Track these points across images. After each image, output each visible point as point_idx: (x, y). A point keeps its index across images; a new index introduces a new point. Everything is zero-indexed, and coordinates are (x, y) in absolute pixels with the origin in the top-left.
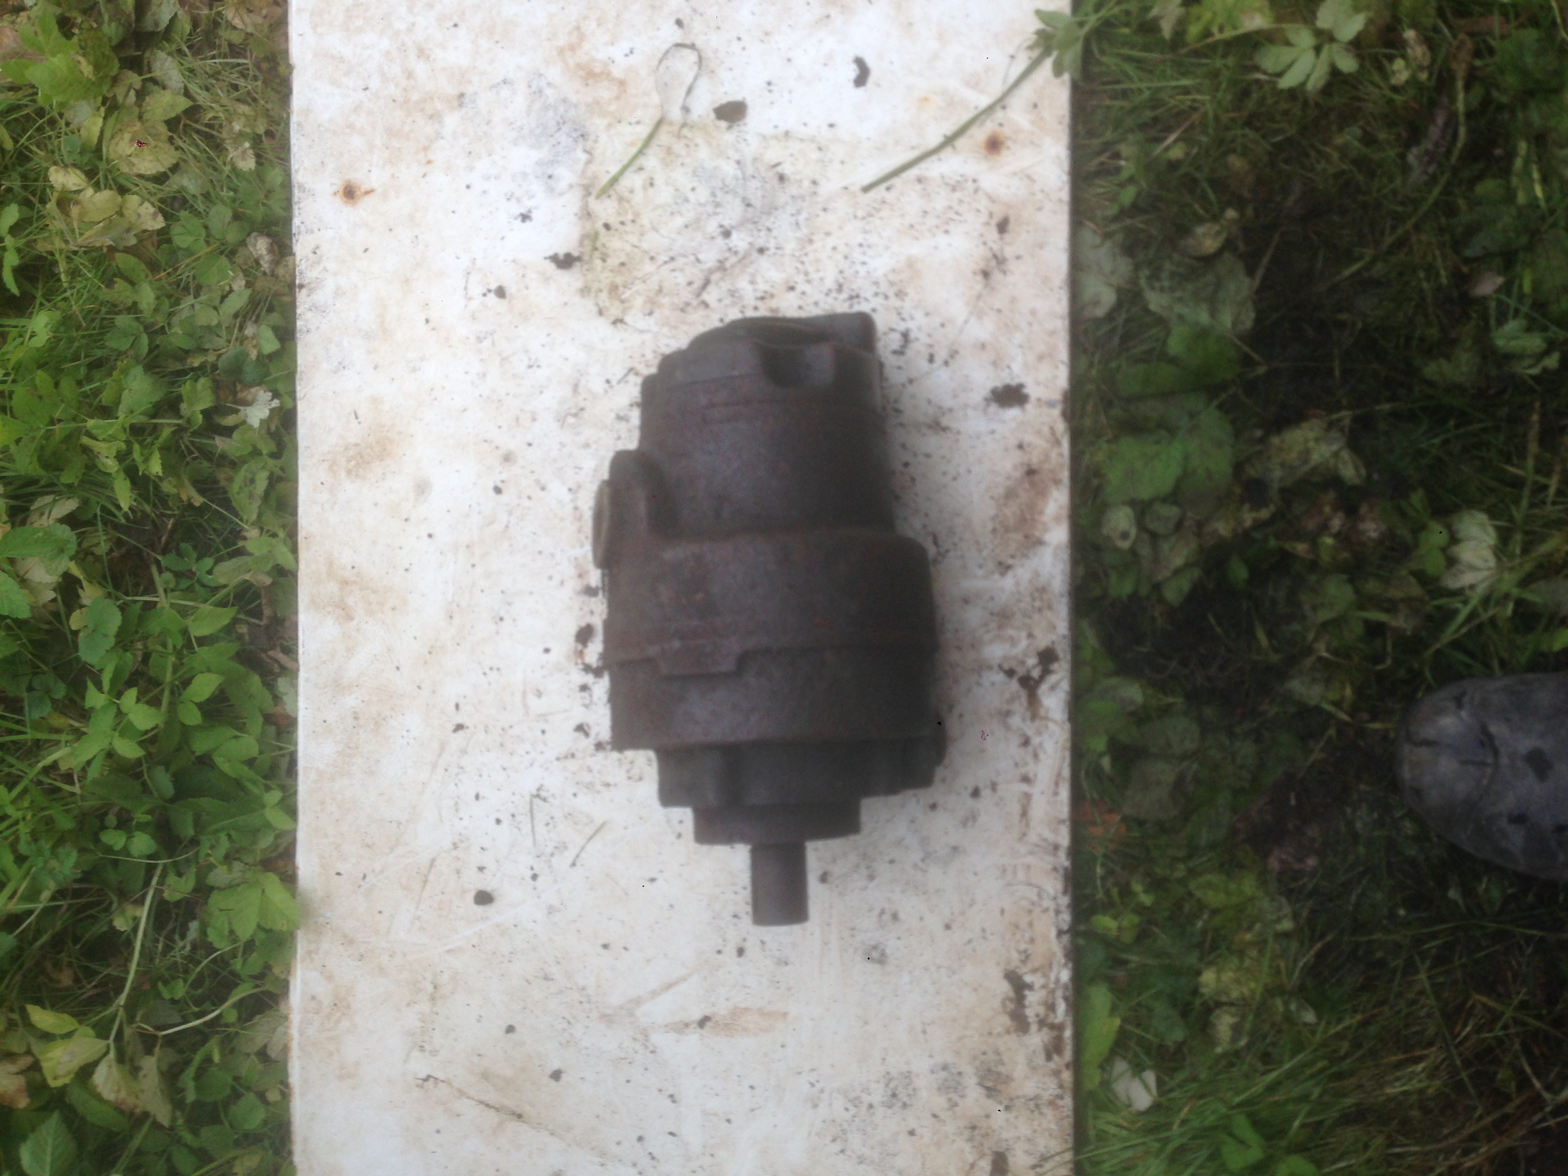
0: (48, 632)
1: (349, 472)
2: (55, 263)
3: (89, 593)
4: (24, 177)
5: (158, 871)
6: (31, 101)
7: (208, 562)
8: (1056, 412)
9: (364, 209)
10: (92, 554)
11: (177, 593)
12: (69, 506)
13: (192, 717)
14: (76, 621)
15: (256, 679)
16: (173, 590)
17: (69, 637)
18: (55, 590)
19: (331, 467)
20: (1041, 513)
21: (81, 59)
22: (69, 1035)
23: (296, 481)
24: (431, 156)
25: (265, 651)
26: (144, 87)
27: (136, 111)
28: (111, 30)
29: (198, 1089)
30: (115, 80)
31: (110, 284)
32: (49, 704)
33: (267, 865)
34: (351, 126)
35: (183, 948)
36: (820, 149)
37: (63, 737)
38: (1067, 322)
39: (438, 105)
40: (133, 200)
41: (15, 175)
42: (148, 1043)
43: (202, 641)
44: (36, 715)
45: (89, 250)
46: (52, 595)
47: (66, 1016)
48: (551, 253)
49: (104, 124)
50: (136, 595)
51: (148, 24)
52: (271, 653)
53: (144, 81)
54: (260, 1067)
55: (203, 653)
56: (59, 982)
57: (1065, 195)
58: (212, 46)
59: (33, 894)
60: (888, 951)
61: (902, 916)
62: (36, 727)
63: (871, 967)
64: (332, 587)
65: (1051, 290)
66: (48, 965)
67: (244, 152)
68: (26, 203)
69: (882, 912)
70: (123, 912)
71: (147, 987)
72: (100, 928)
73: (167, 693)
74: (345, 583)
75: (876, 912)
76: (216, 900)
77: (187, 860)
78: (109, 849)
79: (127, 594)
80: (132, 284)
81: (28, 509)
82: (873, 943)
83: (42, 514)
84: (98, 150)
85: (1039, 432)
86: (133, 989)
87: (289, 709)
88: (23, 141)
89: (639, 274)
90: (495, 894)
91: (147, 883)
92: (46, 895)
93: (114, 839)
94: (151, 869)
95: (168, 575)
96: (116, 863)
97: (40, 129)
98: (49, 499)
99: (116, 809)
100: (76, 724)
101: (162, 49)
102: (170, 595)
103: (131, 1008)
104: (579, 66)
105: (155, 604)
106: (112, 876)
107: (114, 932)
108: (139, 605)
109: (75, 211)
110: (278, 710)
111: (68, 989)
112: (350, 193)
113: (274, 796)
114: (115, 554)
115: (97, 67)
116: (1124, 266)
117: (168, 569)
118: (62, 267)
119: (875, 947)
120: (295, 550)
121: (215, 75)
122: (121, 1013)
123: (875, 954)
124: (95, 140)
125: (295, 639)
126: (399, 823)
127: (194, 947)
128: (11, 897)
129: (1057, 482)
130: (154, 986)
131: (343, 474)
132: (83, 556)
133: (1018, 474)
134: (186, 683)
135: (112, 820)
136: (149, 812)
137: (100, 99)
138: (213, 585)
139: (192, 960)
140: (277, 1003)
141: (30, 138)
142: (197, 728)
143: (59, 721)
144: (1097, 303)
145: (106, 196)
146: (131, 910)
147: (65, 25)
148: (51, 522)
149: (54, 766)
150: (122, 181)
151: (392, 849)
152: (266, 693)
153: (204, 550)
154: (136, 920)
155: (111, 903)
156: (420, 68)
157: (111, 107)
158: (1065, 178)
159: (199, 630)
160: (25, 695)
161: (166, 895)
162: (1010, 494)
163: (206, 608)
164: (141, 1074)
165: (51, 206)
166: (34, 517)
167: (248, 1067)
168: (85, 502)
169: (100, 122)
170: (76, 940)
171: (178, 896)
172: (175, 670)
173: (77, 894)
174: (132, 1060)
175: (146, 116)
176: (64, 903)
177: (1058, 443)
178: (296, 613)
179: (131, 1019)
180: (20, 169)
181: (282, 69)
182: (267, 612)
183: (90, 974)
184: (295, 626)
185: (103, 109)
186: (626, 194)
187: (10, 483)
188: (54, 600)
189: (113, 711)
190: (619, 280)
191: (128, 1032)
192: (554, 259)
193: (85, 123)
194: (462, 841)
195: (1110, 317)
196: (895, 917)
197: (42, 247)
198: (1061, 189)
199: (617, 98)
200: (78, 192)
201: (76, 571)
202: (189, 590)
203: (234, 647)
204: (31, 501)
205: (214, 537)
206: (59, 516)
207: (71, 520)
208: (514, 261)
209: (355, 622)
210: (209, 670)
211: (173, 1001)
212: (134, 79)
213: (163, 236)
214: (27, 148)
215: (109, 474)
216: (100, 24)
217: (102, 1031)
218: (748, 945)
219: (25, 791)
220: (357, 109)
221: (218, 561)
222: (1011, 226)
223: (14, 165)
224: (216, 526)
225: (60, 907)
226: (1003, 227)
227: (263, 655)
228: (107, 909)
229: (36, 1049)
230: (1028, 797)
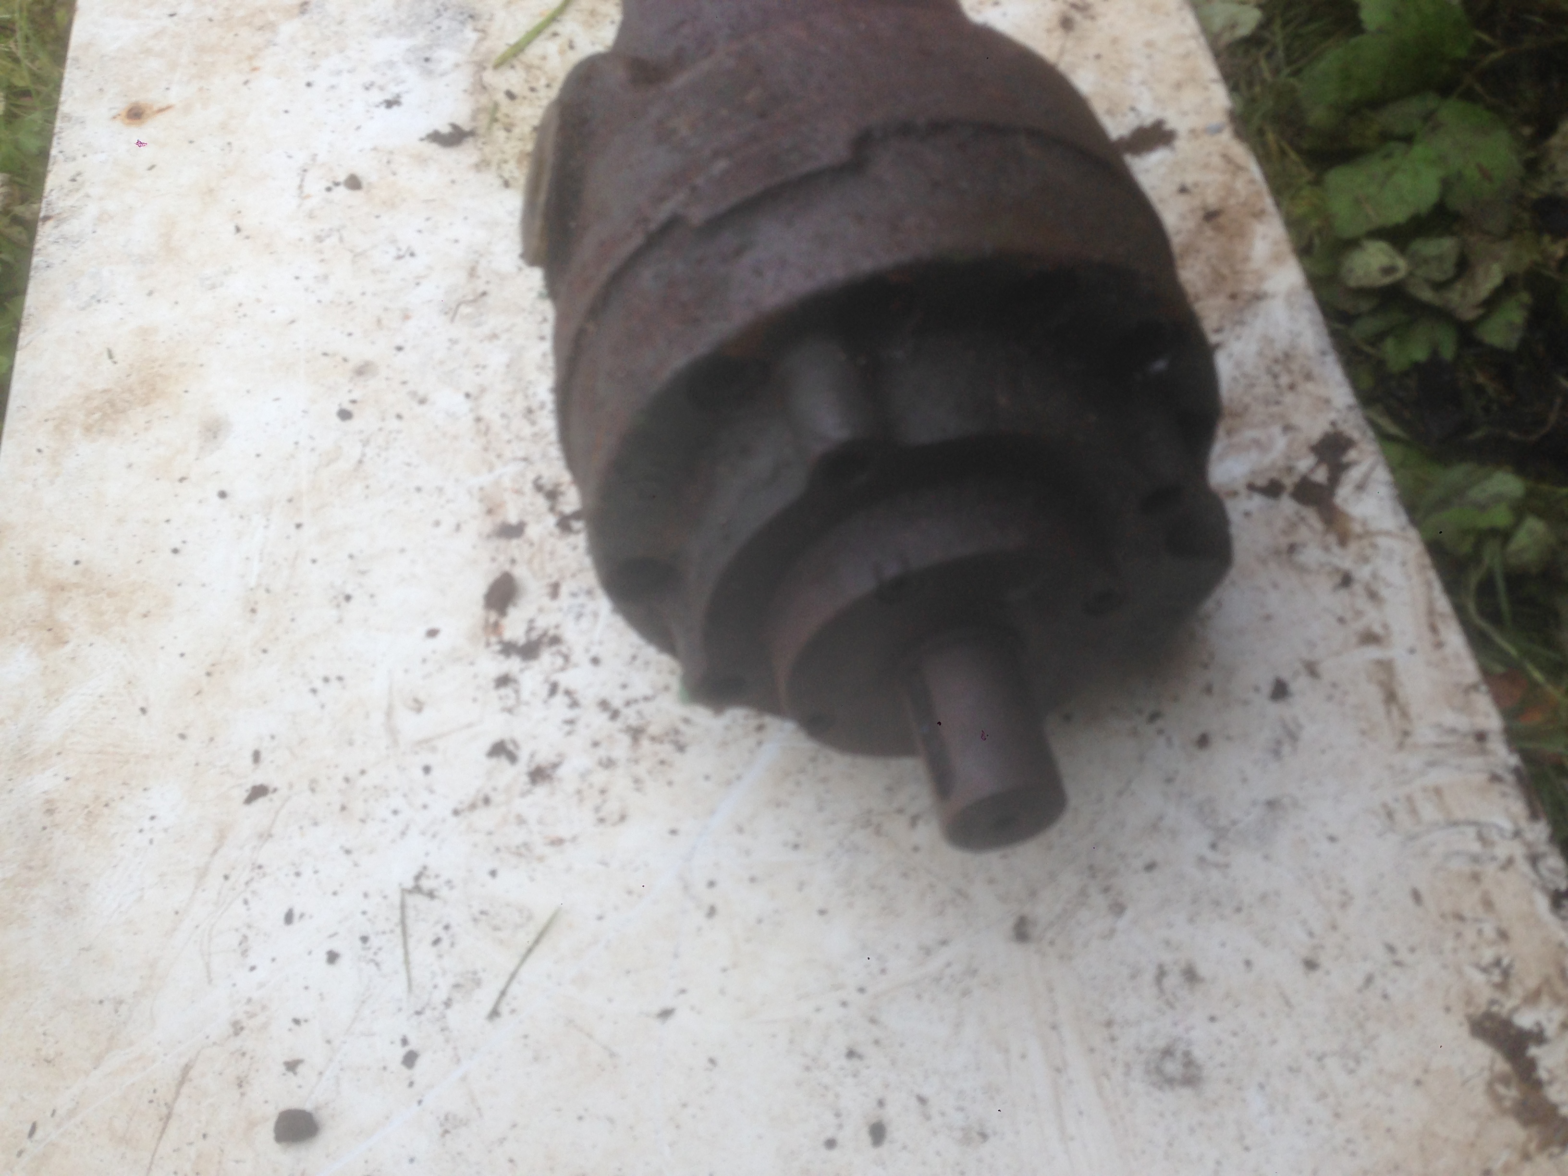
8: (1226, 137)
9: (153, 127)
20: (1246, 259)
24: (257, 64)
39: (272, 17)
48: (430, 131)
60: (1198, 1053)
61: (1203, 969)
63: (1170, 1099)
69: (1161, 973)
75: (1149, 976)
82: (1161, 1043)
85: (1207, 166)
90: (322, 1116)
112: (136, 115)
119: (1167, 1052)
123: (1172, 1067)
129: (1257, 215)
133: (1192, 224)
144: (1232, 25)
151: (98, 1061)
186: (536, 63)
192: (436, 137)
194: (251, 1016)
196: (1191, 975)
218: (891, 1114)
230: (1386, 666)
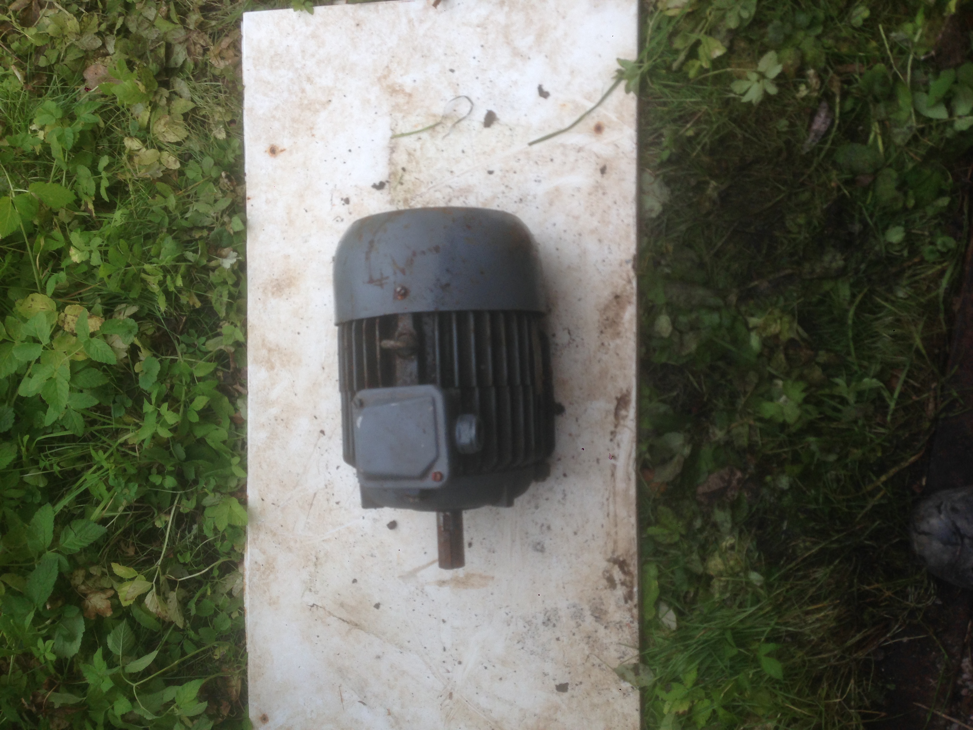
0: (123, 374)
1: (273, 294)
2: (127, 185)
3: (144, 354)
4: (110, 141)
5: (177, 498)
6: (113, 103)
7: (203, 339)
8: (630, 266)
9: (280, 159)
10: (145, 334)
11: (188, 355)
12: (134, 309)
13: (194, 418)
14: (137, 368)
15: (226, 399)
16: (185, 353)
17: (134, 376)
18: (126, 352)
19: (264, 291)
20: (622, 318)
21: (139, 83)
22: (133, 579)
23: (246, 298)
24: (314, 132)
25: (231, 385)
26: (170, 96)
27: (167, 108)
28: (153, 67)
29: (197, 609)
30: (156, 93)
31: (154, 197)
32: (124, 410)
33: (232, 494)
34: (274, 117)
35: (190, 537)
36: (511, 129)
37: (131, 427)
38: (635, 220)
39: (318, 106)
40: (165, 154)
41: (105, 140)
42: (172, 584)
43: (200, 379)
44: (118, 415)
45: (143, 180)
46: (126, 354)
47: (132, 569)
48: (372, 182)
49: (151, 115)
50: (167, 355)
51: (172, 64)
52: (235, 386)
53: (170, 93)
54: (229, 600)
55: (201, 385)
56: (128, 553)
57: (634, 155)
58: (205, 75)
59: (114, 508)
60: (545, 546)
61: (552, 527)
62: (117, 422)
63: (537, 554)
64: (264, 352)
65: (627, 203)
66: (122, 545)
67: (220, 130)
68: (111, 155)
69: (542, 525)
70: (160, 518)
71: (172, 556)
72: (148, 526)
73: (182, 406)
74: (270, 350)
75: (539, 525)
76: (207, 512)
77: (192, 493)
78: (154, 485)
79: (162, 355)
80: (165, 197)
81: (112, 311)
82: (538, 541)
83: (120, 314)
84: (148, 129)
85: (621, 276)
86: (165, 557)
87: (243, 415)
88: (109, 123)
89: (419, 193)
91: (172, 503)
92: (121, 509)
93: (156, 479)
94: (174, 496)
95: (183, 346)
96: (156, 493)
97: (118, 117)
98: (124, 306)
99: (156, 465)
100: (137, 421)
101: (178, 77)
102: (184, 355)
103: (164, 567)
104: (389, 87)
105: (177, 360)
106: (154, 499)
107: (155, 529)
108: (168, 361)
109: (136, 159)
110: (237, 415)
111: (132, 557)
112: (273, 151)
113: (236, 460)
114: (157, 334)
115: (147, 87)
116: (666, 191)
117: (182, 342)
118: (131, 188)
119: (539, 543)
120: (245, 334)
121: (206, 91)
122: (159, 567)
123: (539, 547)
124: (146, 123)
125: (246, 379)
126: (298, 474)
127: (195, 538)
128: (104, 509)
129: (630, 303)
130: (175, 555)
131: (270, 295)
132: (141, 335)
133: (611, 298)
134: (192, 401)
135: (154, 470)
136: (173, 466)
137: (148, 103)
138: (205, 350)
139: (194, 543)
140: (237, 567)
141: (113, 121)
142: (198, 424)
143: (128, 419)
144: (652, 210)
145: (152, 153)
146: (164, 518)
147: (130, 64)
148: (125, 317)
149: (125, 443)
150: (159, 144)
151: (295, 487)
152: (232, 408)
153: (201, 333)
154: (166, 523)
155: (154, 513)
156: (308, 87)
157: (154, 106)
158: (634, 146)
159: (198, 373)
160: (112, 405)
161: (181, 510)
162: (606, 308)
163: (201, 363)
164: (168, 601)
165: (125, 157)
166: (116, 315)
167: (223, 600)
168: (142, 307)
169: (148, 114)
170: (136, 532)
171: (187, 511)
172: (186, 394)
173: (136, 508)
174: (164, 594)
175: (172, 111)
176: (130, 513)
177: (630, 282)
178: (246, 366)
179: (164, 573)
180: (108, 137)
181: (239, 87)
182: (232, 365)
183: (143, 549)
184: (246, 372)
185: (150, 108)
186: (412, 152)
187: (104, 297)
188: (127, 357)
189: (156, 415)
190: (409, 196)
191: (162, 578)
192: (374, 185)
193: (141, 115)
194: (330, 484)
195: (659, 217)
196: (549, 528)
197: (120, 177)
198: (632, 152)
199: (408, 103)
200: (139, 150)
201: (137, 343)
202: (193, 354)
203: (216, 383)
204: (115, 307)
205: (205, 326)
206: (129, 314)
207: (134, 316)
208: (356, 186)
209: (275, 371)
210: (203, 394)
211: (185, 564)
212: (165, 92)
213: (181, 173)
214: (111, 127)
215: (154, 293)
216: (148, 63)
217: (149, 578)
218: (474, 542)
219: (112, 454)
220: (276, 108)
221: (208, 339)
222: (608, 170)
223: (105, 135)
224: (207, 321)
225: (128, 514)
226: (603, 170)
227: (230, 388)
228: (152, 517)
229: (116, 587)
230: (614, 467)
